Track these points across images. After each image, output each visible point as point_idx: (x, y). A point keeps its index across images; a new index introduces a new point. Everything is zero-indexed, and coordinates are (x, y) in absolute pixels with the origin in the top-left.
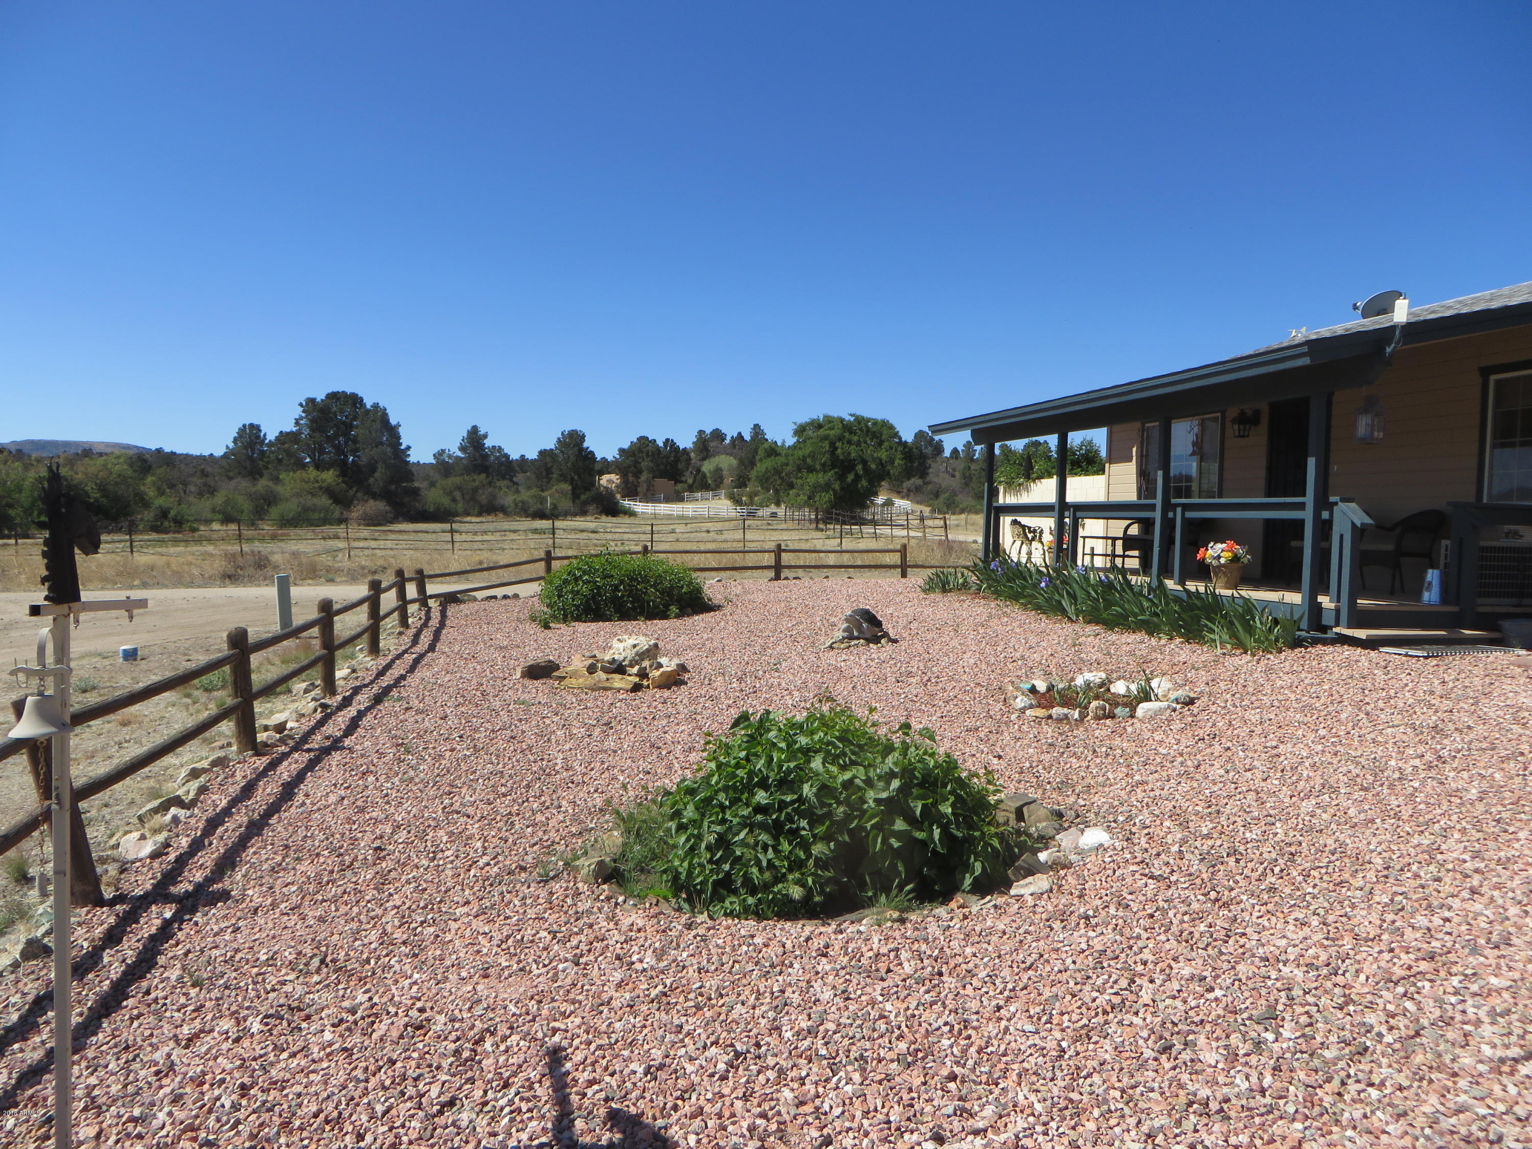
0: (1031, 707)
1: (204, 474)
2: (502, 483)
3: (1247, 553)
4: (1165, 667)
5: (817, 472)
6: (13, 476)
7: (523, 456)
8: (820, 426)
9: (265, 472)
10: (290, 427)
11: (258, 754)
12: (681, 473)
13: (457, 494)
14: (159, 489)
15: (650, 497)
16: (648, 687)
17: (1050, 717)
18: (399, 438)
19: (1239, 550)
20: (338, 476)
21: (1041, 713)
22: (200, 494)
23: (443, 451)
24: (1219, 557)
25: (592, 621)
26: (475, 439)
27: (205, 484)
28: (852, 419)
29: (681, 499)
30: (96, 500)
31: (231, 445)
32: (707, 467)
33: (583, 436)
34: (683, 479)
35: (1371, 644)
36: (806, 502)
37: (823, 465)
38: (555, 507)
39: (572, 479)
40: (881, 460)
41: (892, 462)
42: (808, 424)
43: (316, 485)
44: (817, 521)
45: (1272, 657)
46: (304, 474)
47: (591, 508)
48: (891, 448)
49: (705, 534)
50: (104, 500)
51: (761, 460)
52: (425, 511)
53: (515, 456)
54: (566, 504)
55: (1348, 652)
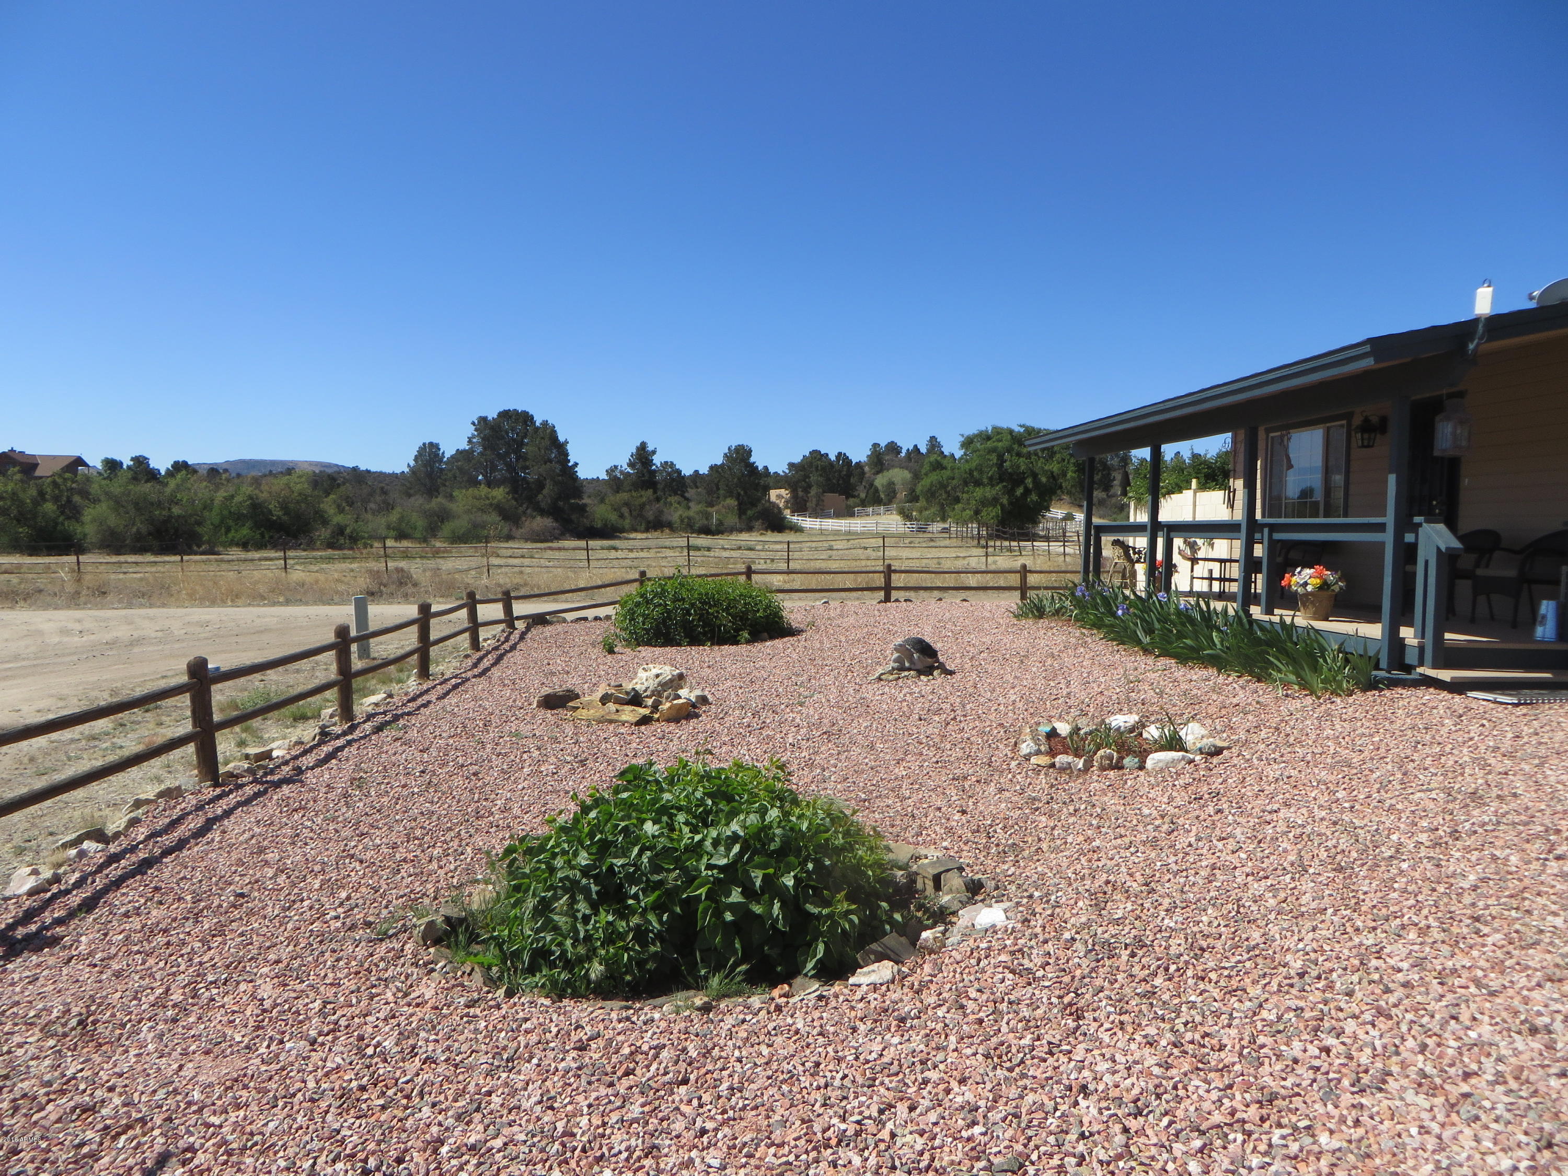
0: (1038, 753)
1: (384, 492)
2: (673, 499)
3: (1340, 579)
4: (1212, 710)
5: (984, 486)
6: (200, 495)
7: (696, 471)
8: (989, 438)
9: (442, 489)
10: (464, 446)
11: (216, 785)
12: (854, 488)
13: (625, 511)
14: (339, 506)
15: (819, 512)
16: (658, 720)
17: (1053, 765)
18: (567, 455)
19: (1329, 576)
20: (508, 493)
21: (1044, 760)
22: (380, 510)
23: (616, 467)
24: (1306, 584)
25: (663, 645)
26: (643, 455)
27: (384, 502)
28: (1022, 430)
29: (851, 515)
30: (279, 517)
31: (412, 463)
32: (880, 481)
33: (750, 451)
34: (856, 493)
35: (1458, 687)
36: (971, 517)
37: (991, 479)
38: (720, 523)
39: (739, 494)
40: (1052, 473)
41: (1064, 474)
42: (976, 436)
43: (487, 502)
44: (979, 537)
45: (1338, 700)
46: (476, 491)
47: (757, 524)
48: (1063, 460)
49: (860, 551)
50: (285, 518)
51: (926, 474)
52: (592, 527)
53: (687, 471)
54: (732, 520)
55: (1428, 695)
